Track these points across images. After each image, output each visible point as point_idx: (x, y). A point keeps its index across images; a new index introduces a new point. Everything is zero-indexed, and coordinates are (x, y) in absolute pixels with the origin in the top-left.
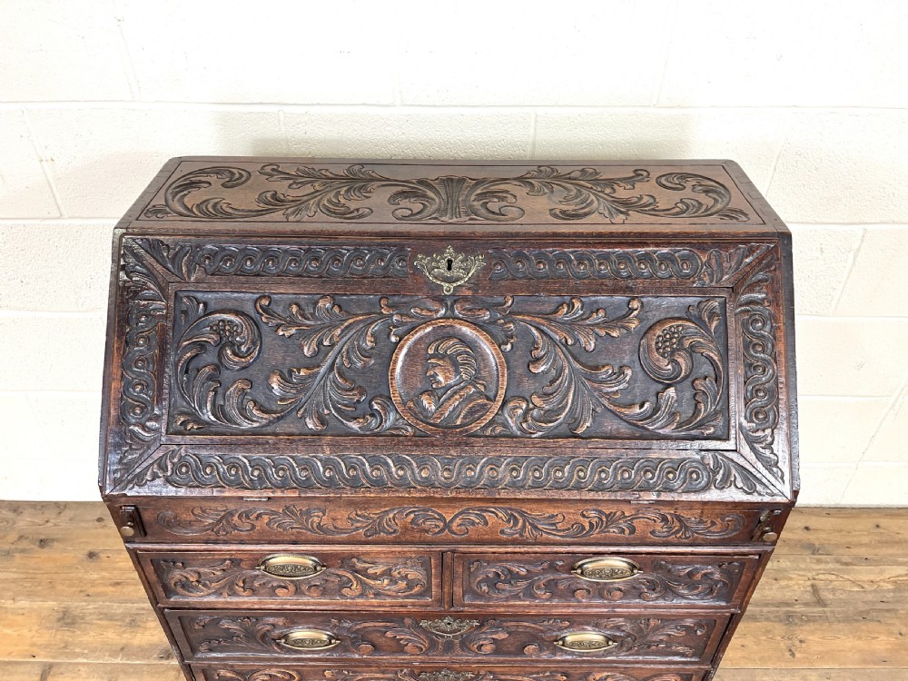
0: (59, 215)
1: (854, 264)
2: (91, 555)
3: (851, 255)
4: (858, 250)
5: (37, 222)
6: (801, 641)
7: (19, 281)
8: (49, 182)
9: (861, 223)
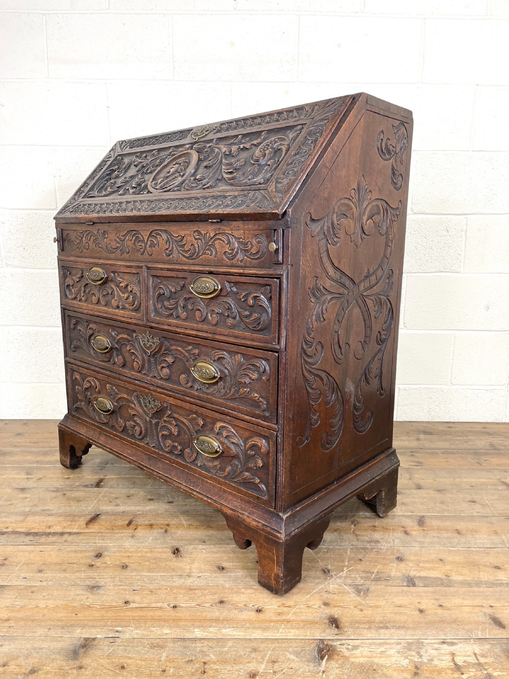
0: (55, 207)
1: (466, 239)
2: (19, 434)
3: (463, 233)
4: (466, 230)
5: (43, 211)
6: (485, 460)
7: (22, 248)
8: (55, 189)
9: (464, 214)
